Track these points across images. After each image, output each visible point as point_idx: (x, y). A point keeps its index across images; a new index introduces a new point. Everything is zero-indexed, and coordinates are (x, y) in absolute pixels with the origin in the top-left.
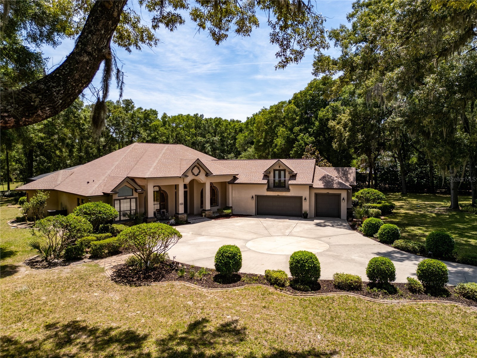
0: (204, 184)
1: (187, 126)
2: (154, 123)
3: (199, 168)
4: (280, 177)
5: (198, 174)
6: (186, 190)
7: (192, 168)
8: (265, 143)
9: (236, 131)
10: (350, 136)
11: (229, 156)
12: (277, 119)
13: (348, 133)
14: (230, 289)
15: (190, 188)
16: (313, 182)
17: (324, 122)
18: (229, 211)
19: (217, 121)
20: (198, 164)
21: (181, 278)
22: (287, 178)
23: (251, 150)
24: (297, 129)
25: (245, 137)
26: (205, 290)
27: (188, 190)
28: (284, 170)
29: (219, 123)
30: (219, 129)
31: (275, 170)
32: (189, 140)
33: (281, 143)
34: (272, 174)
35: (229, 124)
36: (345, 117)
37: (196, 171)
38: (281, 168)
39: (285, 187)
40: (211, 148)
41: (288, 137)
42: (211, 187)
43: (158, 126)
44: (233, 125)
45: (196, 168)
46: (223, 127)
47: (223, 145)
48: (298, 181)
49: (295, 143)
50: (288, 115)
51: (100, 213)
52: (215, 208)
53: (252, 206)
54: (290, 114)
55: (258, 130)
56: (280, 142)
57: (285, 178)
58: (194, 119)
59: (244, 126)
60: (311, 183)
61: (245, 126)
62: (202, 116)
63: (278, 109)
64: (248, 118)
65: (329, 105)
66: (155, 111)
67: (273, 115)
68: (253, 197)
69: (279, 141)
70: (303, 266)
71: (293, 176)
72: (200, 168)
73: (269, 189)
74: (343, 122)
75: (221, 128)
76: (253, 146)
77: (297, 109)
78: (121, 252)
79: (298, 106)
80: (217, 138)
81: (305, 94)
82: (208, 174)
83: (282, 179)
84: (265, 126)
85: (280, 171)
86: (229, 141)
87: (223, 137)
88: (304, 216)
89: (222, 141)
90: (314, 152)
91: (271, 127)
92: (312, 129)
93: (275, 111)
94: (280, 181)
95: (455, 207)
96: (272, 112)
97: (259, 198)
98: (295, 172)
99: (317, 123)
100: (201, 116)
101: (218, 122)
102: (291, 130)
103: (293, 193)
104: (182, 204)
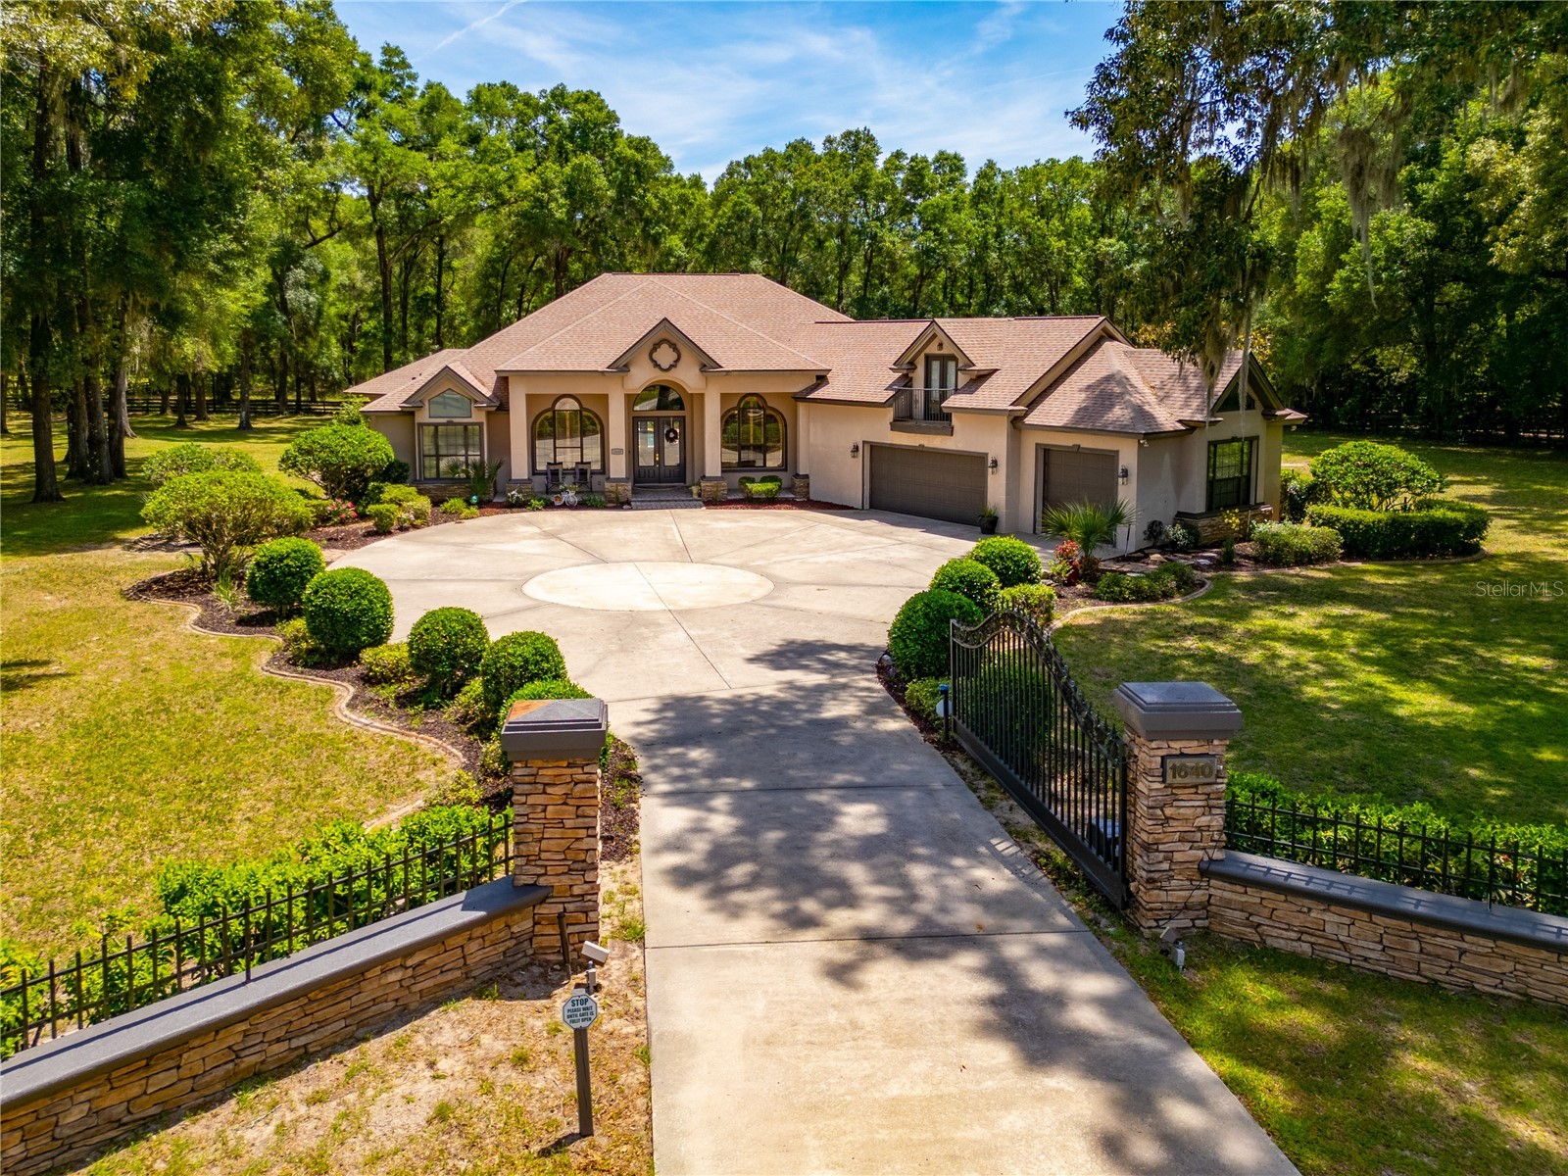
0: (698, 397)
3: (674, 350)
4: (943, 381)
5: (673, 367)
7: (651, 346)
20: (671, 337)
27: (686, 413)
28: (953, 360)
31: (929, 359)
34: (921, 371)
37: (665, 356)
38: (945, 351)
45: (665, 347)
57: (957, 384)
68: (856, 449)
72: (680, 349)
73: (897, 423)
83: (950, 388)
85: (943, 361)
94: (943, 395)
97: (877, 452)
103: (961, 439)
104: (618, 451)
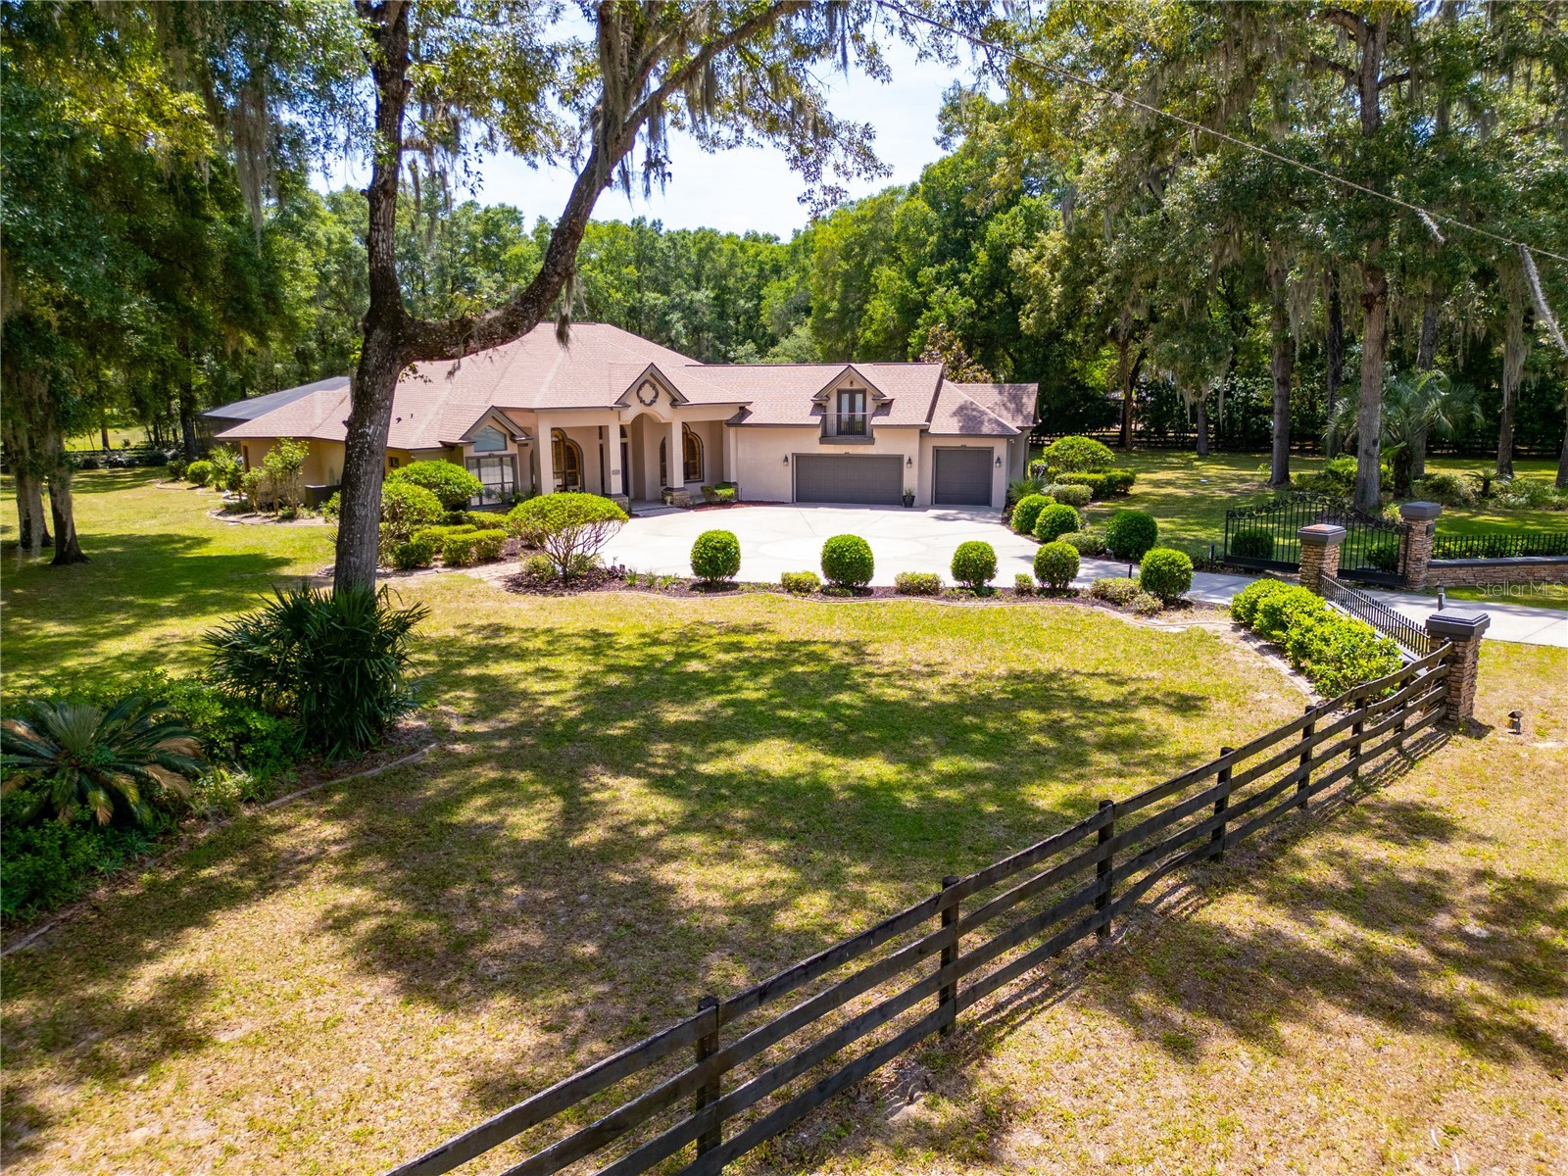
0: (668, 426)
1: (611, 259)
2: (513, 251)
3: (654, 388)
4: (852, 408)
5: (652, 402)
6: (624, 440)
7: (638, 386)
8: (844, 311)
9: (762, 270)
10: (1064, 296)
11: (742, 350)
12: (876, 239)
13: (1060, 289)
14: (716, 599)
15: (633, 433)
16: (929, 419)
17: (1000, 256)
18: (730, 492)
19: (703, 238)
20: (652, 378)
21: (631, 586)
22: (869, 412)
23: (803, 333)
24: (928, 273)
25: (789, 291)
26: (674, 600)
27: (628, 440)
28: (863, 392)
29: (711, 246)
30: (708, 266)
31: (840, 393)
32: (618, 303)
33: (883, 315)
34: (833, 401)
35: (742, 248)
36: (1053, 241)
37: (647, 393)
38: (855, 387)
39: (863, 432)
40: (685, 327)
41: (904, 297)
42: (685, 434)
43: (526, 260)
44: (751, 252)
45: (647, 385)
46: (723, 260)
47: (722, 316)
48: (895, 417)
49: (921, 313)
50: (905, 228)
51: (447, 483)
52: (696, 488)
53: (784, 479)
54: (912, 229)
55: (824, 272)
56: (882, 310)
57: (864, 410)
58: (632, 234)
59: (783, 258)
60: (923, 422)
61: (788, 257)
62: (657, 224)
63: (880, 210)
64: (796, 233)
65: (1017, 203)
66: (515, 210)
67: (864, 227)
68: (786, 459)
69: (880, 308)
70: (842, 555)
71: (885, 407)
72: (658, 386)
73: (825, 438)
74: (1048, 256)
75: (713, 260)
76: (809, 321)
77: (932, 215)
78: (502, 559)
79: (934, 205)
80: (704, 295)
81: (955, 168)
82: (676, 401)
83: (859, 414)
84: (842, 263)
85: (852, 393)
86: (742, 302)
87: (724, 290)
88: (907, 502)
89: (721, 302)
90: (951, 343)
91: (859, 264)
92: (969, 272)
93: (873, 217)
94: (852, 418)
95: (1282, 479)
96: (863, 219)
97: (801, 461)
98: (889, 397)
99: (983, 256)
100: (654, 224)
101: (708, 242)
102: (912, 275)
103: (881, 447)
104: (616, 472)
